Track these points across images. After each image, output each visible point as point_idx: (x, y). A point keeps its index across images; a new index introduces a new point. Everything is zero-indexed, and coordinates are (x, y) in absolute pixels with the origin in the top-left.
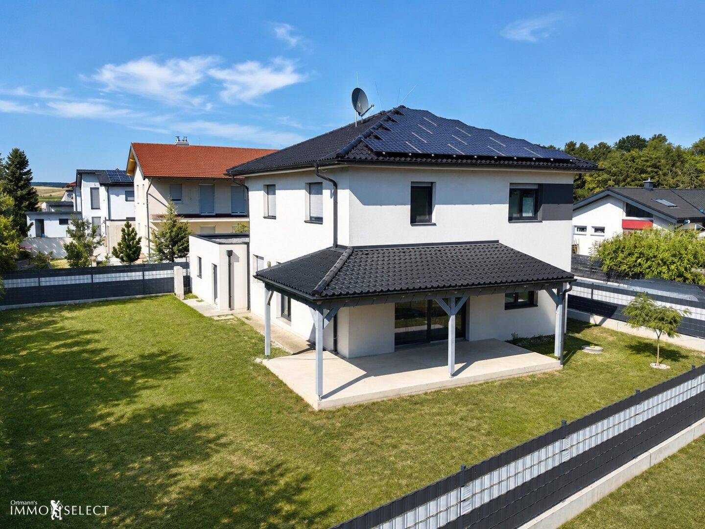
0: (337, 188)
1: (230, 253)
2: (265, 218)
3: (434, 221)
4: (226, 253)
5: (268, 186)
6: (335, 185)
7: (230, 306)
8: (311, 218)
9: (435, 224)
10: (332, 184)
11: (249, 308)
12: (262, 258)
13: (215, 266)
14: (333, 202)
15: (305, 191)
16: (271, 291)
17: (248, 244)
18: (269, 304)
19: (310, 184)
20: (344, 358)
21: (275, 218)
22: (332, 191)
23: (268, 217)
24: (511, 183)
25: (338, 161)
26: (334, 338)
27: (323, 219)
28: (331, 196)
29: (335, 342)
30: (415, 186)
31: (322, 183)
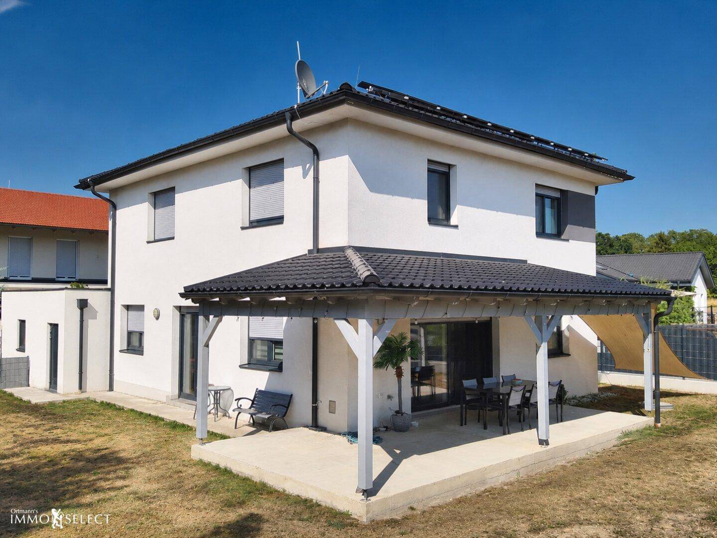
0: (318, 159)
1: (83, 304)
2: (148, 242)
3: (453, 221)
4: (75, 304)
5: (156, 194)
6: (316, 152)
7: (80, 388)
8: (251, 222)
9: (456, 227)
10: (311, 150)
11: (111, 388)
12: (141, 308)
13: (54, 327)
14: (313, 179)
15: (241, 181)
16: (217, 319)
17: (112, 290)
18: (207, 345)
19: (250, 170)
20: (340, 434)
21: (173, 238)
22: (308, 165)
23: (156, 241)
24: (536, 184)
25: (346, 95)
26: (314, 405)
27: (283, 218)
28: (305, 175)
29: (315, 410)
30: (430, 167)
31: (283, 159)
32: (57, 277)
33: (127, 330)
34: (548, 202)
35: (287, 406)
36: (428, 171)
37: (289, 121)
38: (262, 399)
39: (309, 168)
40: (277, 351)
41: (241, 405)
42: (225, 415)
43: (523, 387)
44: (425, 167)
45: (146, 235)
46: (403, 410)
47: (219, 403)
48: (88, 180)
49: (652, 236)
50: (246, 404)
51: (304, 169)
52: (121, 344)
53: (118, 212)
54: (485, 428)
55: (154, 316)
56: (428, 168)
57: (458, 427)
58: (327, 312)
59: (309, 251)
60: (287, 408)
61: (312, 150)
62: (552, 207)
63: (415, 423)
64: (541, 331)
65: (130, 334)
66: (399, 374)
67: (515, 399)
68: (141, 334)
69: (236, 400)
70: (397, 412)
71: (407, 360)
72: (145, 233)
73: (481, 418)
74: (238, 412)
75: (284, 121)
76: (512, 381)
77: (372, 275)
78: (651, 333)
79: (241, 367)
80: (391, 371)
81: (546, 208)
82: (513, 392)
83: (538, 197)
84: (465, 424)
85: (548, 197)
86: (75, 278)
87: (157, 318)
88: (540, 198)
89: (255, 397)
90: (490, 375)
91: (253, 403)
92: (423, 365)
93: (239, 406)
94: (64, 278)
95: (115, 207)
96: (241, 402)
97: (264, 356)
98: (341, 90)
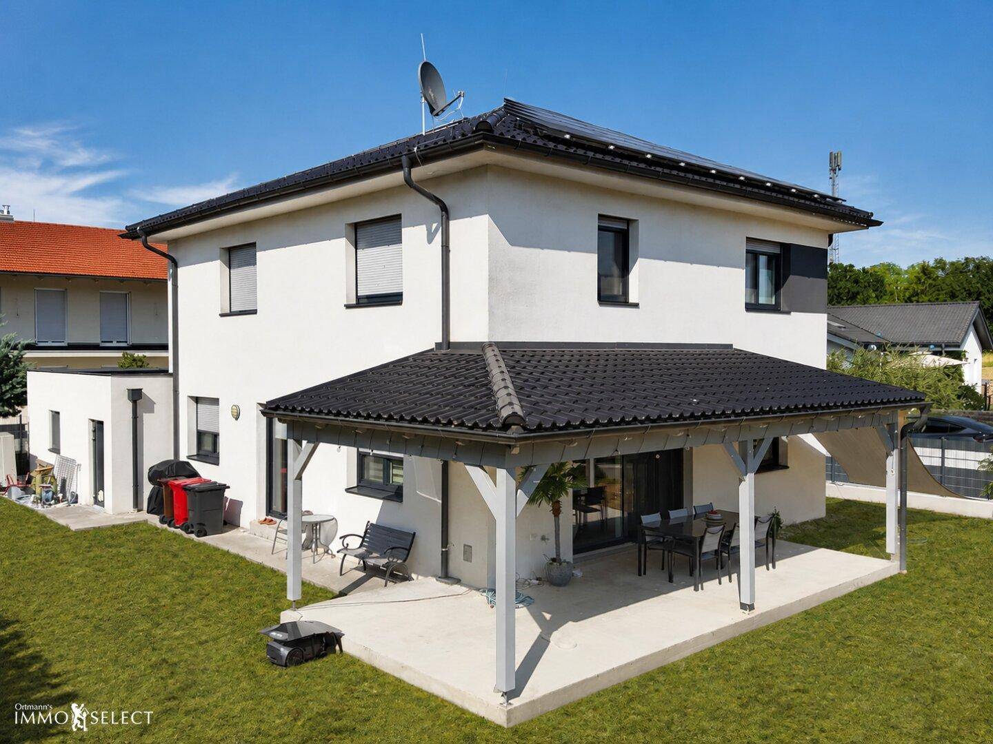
0: (448, 219)
1: (136, 396)
2: (222, 315)
3: (633, 297)
4: (126, 396)
5: (230, 250)
6: (444, 208)
7: (136, 505)
8: (358, 299)
9: (636, 305)
12: (215, 401)
14: (441, 248)
15: (343, 240)
16: (312, 445)
17: (175, 376)
18: (299, 478)
19: (356, 226)
20: (478, 590)
21: (254, 312)
22: (434, 226)
23: (231, 314)
24: (747, 238)
25: (483, 138)
26: (444, 550)
27: (402, 295)
28: (430, 239)
29: (445, 557)
30: (601, 224)
31: (400, 215)
32: (102, 342)
33: (197, 430)
34: (763, 260)
35: (408, 548)
36: (599, 229)
37: (406, 170)
38: (376, 536)
39: (437, 230)
40: (395, 471)
41: (348, 545)
42: (327, 552)
43: (721, 527)
44: (595, 224)
45: (220, 305)
46: (562, 557)
47: (319, 539)
48: (138, 228)
49: (913, 266)
50: (354, 543)
51: (429, 230)
52: (189, 449)
53: (180, 270)
54: (671, 580)
55: (232, 415)
56: (599, 226)
57: (633, 578)
58: (455, 454)
59: (437, 344)
60: (409, 550)
61: (438, 206)
62: (769, 267)
63: (578, 573)
64: (745, 462)
65: (200, 435)
66: (557, 512)
67: (711, 543)
68: (215, 436)
69: (341, 538)
70: (554, 560)
71: (567, 493)
72: (218, 303)
73: (666, 564)
74: (343, 555)
75: (399, 167)
76: (709, 516)
77: (515, 414)
78: (897, 448)
79: (348, 490)
80: (546, 506)
81: (760, 270)
82: (708, 535)
83: (750, 255)
84: (645, 574)
85: (763, 254)
86: (126, 342)
87: (237, 419)
88: (753, 257)
89: (366, 532)
90: (679, 505)
91: (363, 541)
92: (592, 485)
93: (346, 546)
94: (112, 342)
95: (175, 264)
96: (347, 540)
97: (378, 477)
98: (477, 130)
